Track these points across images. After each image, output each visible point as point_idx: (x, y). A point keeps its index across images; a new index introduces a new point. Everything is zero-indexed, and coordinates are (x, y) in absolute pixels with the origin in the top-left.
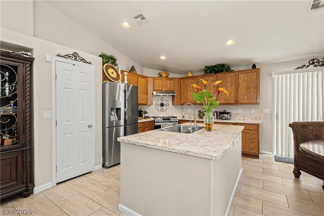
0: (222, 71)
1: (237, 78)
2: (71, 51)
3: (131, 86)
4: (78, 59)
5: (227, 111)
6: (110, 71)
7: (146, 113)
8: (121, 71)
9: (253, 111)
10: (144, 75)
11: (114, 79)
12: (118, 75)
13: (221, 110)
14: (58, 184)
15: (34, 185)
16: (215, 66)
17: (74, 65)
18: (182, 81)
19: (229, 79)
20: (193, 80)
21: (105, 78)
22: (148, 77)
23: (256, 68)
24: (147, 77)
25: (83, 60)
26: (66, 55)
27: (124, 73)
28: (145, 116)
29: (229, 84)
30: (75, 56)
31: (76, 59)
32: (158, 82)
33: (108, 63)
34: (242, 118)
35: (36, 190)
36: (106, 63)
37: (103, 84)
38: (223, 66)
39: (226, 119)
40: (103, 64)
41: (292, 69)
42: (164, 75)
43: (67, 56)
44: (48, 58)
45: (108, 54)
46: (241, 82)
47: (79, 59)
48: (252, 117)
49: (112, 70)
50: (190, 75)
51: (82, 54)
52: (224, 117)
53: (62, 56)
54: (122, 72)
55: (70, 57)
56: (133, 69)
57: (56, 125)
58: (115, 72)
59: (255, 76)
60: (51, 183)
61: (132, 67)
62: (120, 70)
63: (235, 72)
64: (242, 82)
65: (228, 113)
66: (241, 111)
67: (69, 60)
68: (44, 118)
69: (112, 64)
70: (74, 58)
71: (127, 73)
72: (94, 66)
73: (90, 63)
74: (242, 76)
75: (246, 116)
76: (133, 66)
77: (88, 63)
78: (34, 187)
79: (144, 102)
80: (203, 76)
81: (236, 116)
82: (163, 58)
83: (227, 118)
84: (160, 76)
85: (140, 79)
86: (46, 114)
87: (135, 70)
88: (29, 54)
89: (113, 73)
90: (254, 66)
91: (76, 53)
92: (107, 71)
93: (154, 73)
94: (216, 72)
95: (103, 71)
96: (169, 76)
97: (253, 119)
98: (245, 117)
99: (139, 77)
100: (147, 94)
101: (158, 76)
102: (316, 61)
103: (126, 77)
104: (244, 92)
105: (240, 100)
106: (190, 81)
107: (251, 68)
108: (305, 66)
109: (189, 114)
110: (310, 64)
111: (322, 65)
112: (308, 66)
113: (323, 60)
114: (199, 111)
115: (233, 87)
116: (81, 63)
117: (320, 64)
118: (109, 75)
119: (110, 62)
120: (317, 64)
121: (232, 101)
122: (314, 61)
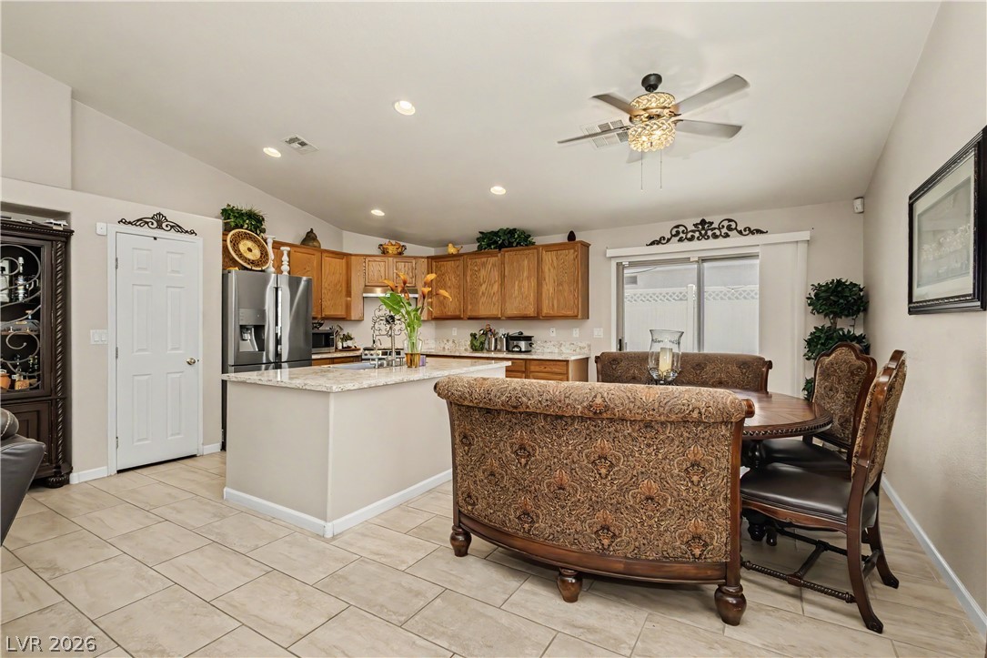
0: (510, 245)
1: (540, 262)
2: (149, 212)
3: (304, 278)
4: (164, 225)
5: (526, 333)
6: (244, 245)
7: (348, 338)
8: (274, 242)
9: (576, 333)
10: (345, 251)
11: (253, 263)
12: (264, 254)
13: (513, 332)
14: (119, 472)
15: (72, 469)
16: (495, 234)
17: (155, 239)
18: (434, 264)
19: (526, 262)
20: (458, 263)
21: (229, 261)
22: (351, 255)
23: (577, 240)
24: (348, 255)
25: (177, 228)
26: (138, 220)
27: (282, 248)
28: (345, 346)
29: (525, 275)
30: (159, 221)
31: (160, 227)
32: (377, 269)
33: (242, 227)
34: (556, 351)
35: (75, 478)
36: (237, 227)
37: (223, 275)
38: (512, 232)
39: (520, 352)
40: (225, 234)
42: (392, 250)
43: (141, 222)
44: (101, 227)
45: (244, 206)
46: (546, 270)
47: (167, 226)
48: (575, 348)
49: (249, 244)
50: (452, 250)
51: (172, 216)
52: (517, 346)
53: (130, 223)
54: (277, 245)
55: (147, 223)
57: (117, 357)
58: (257, 247)
59: (572, 257)
60: (105, 467)
61: (308, 233)
62: (270, 242)
63: (538, 247)
64: (549, 270)
65: (528, 339)
66: (554, 335)
67: (145, 230)
68: (93, 343)
69: (250, 230)
70: (155, 224)
71: (288, 249)
72: (202, 239)
73: (192, 232)
74: (548, 258)
75: (564, 344)
76: (312, 230)
77: (187, 232)
78: (71, 472)
79: (340, 312)
80: (479, 254)
81: (544, 345)
82: (378, 213)
83: (523, 349)
84: (383, 253)
85: (327, 259)
86: (95, 336)
87: (315, 239)
88: (63, 223)
89: (250, 250)
90: (572, 237)
91: (160, 214)
92: (235, 243)
93: (369, 245)
94: (500, 247)
95: (225, 249)
96: (406, 253)
97: (576, 351)
98: (563, 348)
99: (324, 255)
100: (349, 294)
101: (377, 252)
102: (681, 229)
103: (285, 258)
104: (551, 290)
105: (545, 311)
106: (450, 264)
107: (567, 241)
108: (664, 238)
109: (453, 342)
110: (672, 236)
111: (692, 239)
112: (669, 240)
113: (693, 228)
114: (471, 335)
115: (534, 283)
116: (173, 234)
117: (689, 236)
118: (241, 256)
119: (246, 226)
120: (684, 236)
121: (531, 311)
122: (678, 231)
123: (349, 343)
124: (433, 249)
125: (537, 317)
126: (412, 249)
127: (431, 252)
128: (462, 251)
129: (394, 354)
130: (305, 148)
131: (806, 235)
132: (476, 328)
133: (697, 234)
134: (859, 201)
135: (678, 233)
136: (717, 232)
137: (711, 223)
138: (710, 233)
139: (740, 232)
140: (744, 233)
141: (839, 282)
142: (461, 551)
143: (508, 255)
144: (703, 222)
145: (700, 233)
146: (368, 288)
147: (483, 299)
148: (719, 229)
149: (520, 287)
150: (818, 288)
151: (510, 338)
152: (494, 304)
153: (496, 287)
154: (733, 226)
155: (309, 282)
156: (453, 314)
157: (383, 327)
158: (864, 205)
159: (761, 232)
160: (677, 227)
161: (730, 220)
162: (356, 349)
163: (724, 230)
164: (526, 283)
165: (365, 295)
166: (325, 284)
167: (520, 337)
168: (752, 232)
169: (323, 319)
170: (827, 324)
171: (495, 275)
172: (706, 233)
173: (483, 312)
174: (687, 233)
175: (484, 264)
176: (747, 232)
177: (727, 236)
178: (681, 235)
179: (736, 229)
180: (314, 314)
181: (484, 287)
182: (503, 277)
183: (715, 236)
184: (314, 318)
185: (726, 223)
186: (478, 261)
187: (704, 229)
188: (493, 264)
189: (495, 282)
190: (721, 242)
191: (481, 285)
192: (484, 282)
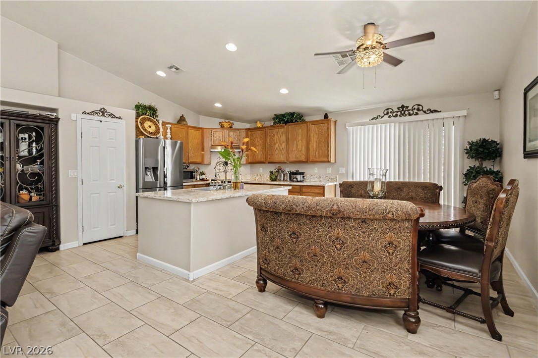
0: (292, 121)
1: (308, 131)
2: (97, 107)
3: (179, 142)
4: (105, 114)
5: (300, 171)
6: (147, 124)
7: (203, 174)
9: (329, 171)
10: (201, 126)
11: (151, 133)
12: (158, 129)
13: (294, 170)
14: (85, 244)
15: (61, 242)
16: (283, 115)
17: (101, 121)
18: (249, 133)
19: (300, 131)
20: (262, 132)
21: (139, 133)
22: (204, 128)
23: (329, 118)
24: (202, 129)
25: (112, 116)
26: (92, 112)
27: (167, 125)
28: (201, 178)
29: (300, 138)
30: (103, 112)
31: (103, 115)
32: (218, 135)
33: (146, 114)
34: (318, 181)
35: (62, 247)
36: (143, 114)
37: (136, 140)
38: (292, 114)
39: (297, 181)
40: (137, 118)
41: (367, 120)
42: (226, 125)
43: (94, 113)
44: (73, 118)
45: (147, 103)
46: (312, 135)
47: (107, 115)
48: (328, 178)
49: (150, 123)
50: (259, 125)
51: (110, 109)
52: (296, 178)
53: (88, 113)
54: (164, 124)
55: (97, 113)
56: (182, 119)
57: (82, 184)
58: (153, 125)
59: (326, 128)
60: (77, 242)
61: (181, 117)
62: (161, 122)
63: (308, 122)
64: (314, 135)
65: (303, 173)
66: (317, 172)
67: (96, 117)
68: (70, 177)
69: (150, 116)
70: (101, 114)
71: (170, 126)
72: (125, 121)
73: (120, 118)
74: (313, 128)
75: (322, 177)
76: (183, 115)
77: (117, 118)
78: (60, 244)
79: (199, 160)
80: (274, 127)
81: (311, 177)
82: (218, 105)
83: (299, 180)
84: (222, 127)
85: (191, 131)
86: (71, 173)
87: (184, 120)
88: (55, 114)
89: (150, 127)
90: (326, 116)
91: (103, 108)
92: (142, 124)
93: (214, 123)
94: (286, 122)
95: (137, 127)
96: (234, 127)
97: (328, 180)
98: (321, 179)
99: (189, 129)
100: (203, 150)
101: (219, 126)
102: (390, 111)
103: (169, 131)
104: (315, 147)
105: (311, 158)
106: (259, 133)
107: (323, 118)
108: (380, 116)
109: (260, 176)
110: (384, 115)
111: (396, 116)
112: (382, 117)
113: (397, 110)
114: (270, 172)
115: (304, 142)
116: (110, 119)
117: (394, 115)
118: (145, 130)
119: (148, 114)
120: (391, 115)
121: (303, 158)
122: (388, 112)
123: (204, 177)
124: (249, 124)
125: (307, 162)
126: (237, 125)
127: (248, 126)
128: (265, 125)
129: (226, 182)
130: (178, 70)
131: (464, 113)
132: (273, 168)
133: (399, 113)
134: (497, 92)
135: (388, 113)
136: (411, 112)
137: (407, 107)
138: (407, 113)
139: (425, 112)
140: (427, 112)
141: (484, 139)
142: (262, 289)
143: (290, 127)
144: (403, 107)
145: (401, 113)
146: (213, 146)
147: (277, 152)
148: (412, 110)
149: (297, 145)
150: (472, 144)
151: (291, 174)
152: (283, 155)
153: (284, 145)
154: (421, 108)
155: (181, 143)
156: (260, 160)
157: (221, 168)
158: (500, 94)
159: (438, 112)
160: (388, 109)
161: (419, 105)
162: (207, 180)
163: (415, 111)
164: (300, 143)
165: (212, 150)
166: (190, 145)
167: (297, 173)
168: (432, 112)
169: (190, 163)
170: (477, 164)
171: (283, 138)
172: (404, 113)
173: (276, 159)
174: (393, 113)
175: (277, 133)
176: (429, 112)
177: (417, 114)
178: (390, 114)
179: (422, 110)
180: (184, 161)
181: (277, 145)
182: (287, 139)
183: (410, 114)
184: (184, 163)
185: (416, 107)
186: (274, 131)
187: (403, 110)
188: (282, 133)
189: (283, 142)
190: (413, 118)
191: (275, 144)
192: (277, 142)
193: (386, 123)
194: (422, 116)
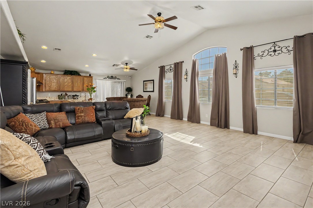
1: (83, 79)
13: (74, 94)
18: (46, 76)
19: (79, 79)
20: (56, 77)
29: (79, 81)
41: (102, 79)
42: (33, 70)
52: (76, 98)
59: (91, 79)
63: (82, 76)
64: (86, 81)
65: (78, 96)
74: (85, 78)
80: (64, 75)
90: (90, 75)
94: (72, 75)
106: (53, 76)
108: (106, 78)
111: (110, 79)
113: (110, 77)
114: (58, 95)
115: (82, 84)
121: (80, 90)
122: (108, 77)
125: (83, 91)
131: (125, 81)
132: (60, 94)
134: (130, 77)
141: (129, 87)
143: (74, 77)
147: (66, 87)
149: (78, 84)
150: (127, 88)
151: (73, 96)
152: (70, 88)
153: (70, 84)
156: (54, 90)
159: (119, 79)
164: (79, 83)
167: (76, 96)
171: (70, 81)
173: (66, 90)
175: (66, 78)
177: (115, 79)
181: (66, 84)
182: (72, 82)
183: (114, 79)
185: (115, 77)
186: (64, 77)
187: (112, 77)
188: (70, 79)
189: (70, 82)
190: (115, 80)
191: (65, 83)
192: (66, 82)
193: (107, 80)
194: (116, 80)
